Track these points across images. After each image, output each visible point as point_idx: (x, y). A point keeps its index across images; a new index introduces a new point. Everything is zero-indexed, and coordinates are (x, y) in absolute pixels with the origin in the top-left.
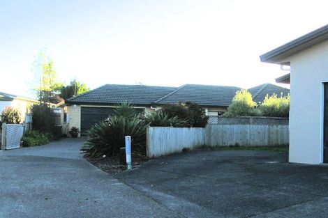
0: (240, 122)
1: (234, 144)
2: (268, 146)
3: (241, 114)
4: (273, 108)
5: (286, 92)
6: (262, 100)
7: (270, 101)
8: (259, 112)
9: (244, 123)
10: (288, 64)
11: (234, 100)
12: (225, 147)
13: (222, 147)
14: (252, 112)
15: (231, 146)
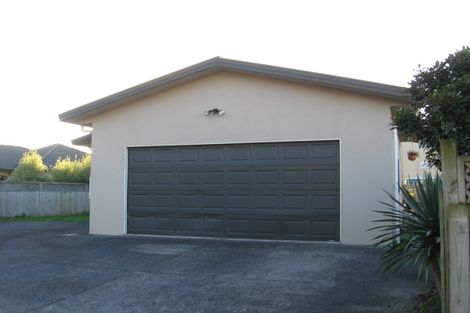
0: (28, 189)
1: (20, 214)
2: (60, 216)
3: (29, 179)
4: (66, 172)
5: (81, 155)
6: (54, 163)
7: (63, 165)
8: (50, 176)
9: (32, 190)
10: (90, 125)
11: (20, 163)
12: (8, 218)
13: (6, 218)
14: (41, 177)
15: (16, 217)
